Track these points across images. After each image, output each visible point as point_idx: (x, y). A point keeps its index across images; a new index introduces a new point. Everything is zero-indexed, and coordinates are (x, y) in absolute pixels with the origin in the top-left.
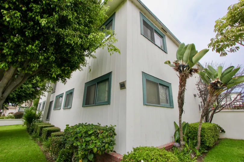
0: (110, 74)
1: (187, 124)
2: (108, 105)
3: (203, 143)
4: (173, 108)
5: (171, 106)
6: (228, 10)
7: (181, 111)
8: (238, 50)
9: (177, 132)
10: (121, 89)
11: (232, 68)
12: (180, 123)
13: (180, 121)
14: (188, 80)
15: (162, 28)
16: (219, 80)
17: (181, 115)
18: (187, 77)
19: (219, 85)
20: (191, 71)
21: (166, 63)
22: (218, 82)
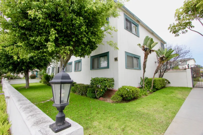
0: (108, 52)
1: (147, 78)
2: (108, 69)
3: (154, 87)
4: (141, 70)
5: (140, 69)
6: (184, 3)
7: (144, 71)
8: (187, 32)
9: (142, 82)
10: (115, 61)
11: (171, 50)
12: (143, 77)
13: (144, 76)
14: (148, 56)
15: (137, 20)
16: (164, 56)
17: (144, 73)
18: (148, 54)
19: (164, 58)
20: (151, 51)
21: (138, 45)
22: (164, 57)
